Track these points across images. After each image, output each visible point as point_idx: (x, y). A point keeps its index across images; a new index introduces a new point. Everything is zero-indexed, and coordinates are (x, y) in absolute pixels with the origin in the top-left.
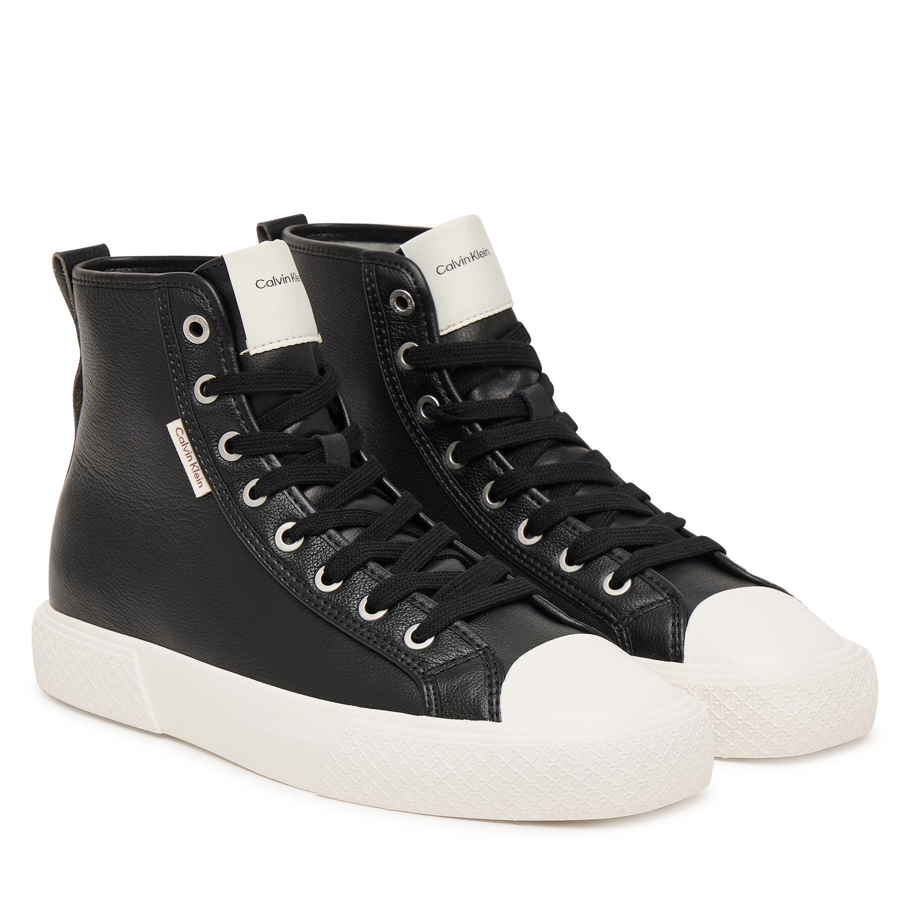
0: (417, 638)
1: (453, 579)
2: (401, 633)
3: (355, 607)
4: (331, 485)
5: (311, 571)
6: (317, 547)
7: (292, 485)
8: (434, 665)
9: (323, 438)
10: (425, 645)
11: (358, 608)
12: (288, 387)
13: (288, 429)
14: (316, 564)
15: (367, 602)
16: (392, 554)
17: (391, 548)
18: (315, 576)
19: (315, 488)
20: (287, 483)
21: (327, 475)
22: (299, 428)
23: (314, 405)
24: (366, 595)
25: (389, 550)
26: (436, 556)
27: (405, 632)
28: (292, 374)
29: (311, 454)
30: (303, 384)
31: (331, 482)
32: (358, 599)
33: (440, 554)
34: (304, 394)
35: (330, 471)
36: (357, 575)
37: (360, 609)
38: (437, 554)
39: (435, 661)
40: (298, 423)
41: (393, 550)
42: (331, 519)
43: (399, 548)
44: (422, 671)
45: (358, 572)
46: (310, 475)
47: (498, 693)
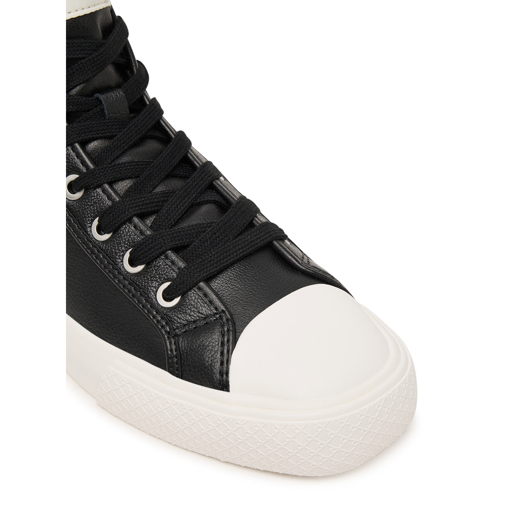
0: (167, 296)
1: (204, 231)
2: (154, 290)
3: (120, 259)
4: (109, 138)
5: (89, 220)
6: (94, 199)
7: (75, 142)
8: (179, 325)
9: (102, 97)
10: (173, 303)
11: (123, 260)
12: (72, 55)
13: (74, 91)
14: (92, 214)
15: (130, 255)
16: (155, 207)
17: (155, 200)
18: (92, 224)
19: (95, 142)
20: (70, 142)
21: (105, 130)
22: (82, 89)
23: (95, 68)
24: (130, 248)
25: (153, 203)
26: (195, 202)
27: (158, 288)
28: (75, 43)
29: (93, 112)
30: (85, 51)
31: (109, 136)
32: (123, 251)
33: (198, 201)
34: (87, 59)
35: (108, 126)
36: (123, 229)
37: (124, 261)
38: (196, 200)
39: (179, 321)
40: (81, 85)
41: (156, 202)
42: (105, 174)
43: (162, 199)
44: (168, 329)
45: (124, 226)
46: (90, 132)
47: (228, 361)
